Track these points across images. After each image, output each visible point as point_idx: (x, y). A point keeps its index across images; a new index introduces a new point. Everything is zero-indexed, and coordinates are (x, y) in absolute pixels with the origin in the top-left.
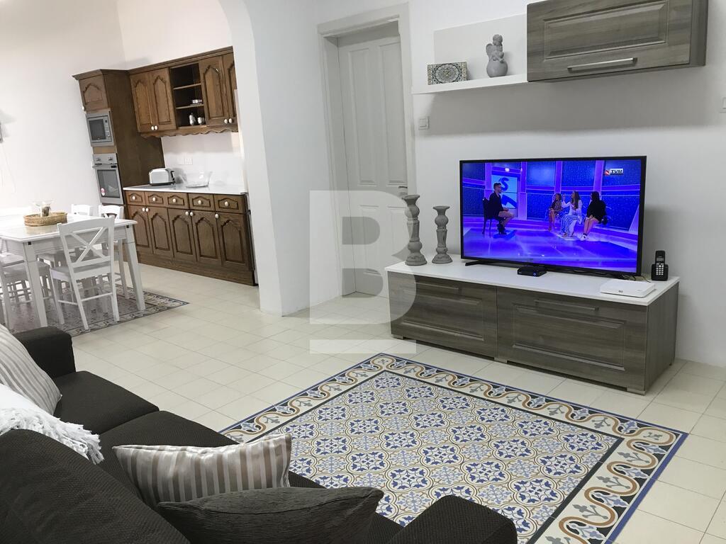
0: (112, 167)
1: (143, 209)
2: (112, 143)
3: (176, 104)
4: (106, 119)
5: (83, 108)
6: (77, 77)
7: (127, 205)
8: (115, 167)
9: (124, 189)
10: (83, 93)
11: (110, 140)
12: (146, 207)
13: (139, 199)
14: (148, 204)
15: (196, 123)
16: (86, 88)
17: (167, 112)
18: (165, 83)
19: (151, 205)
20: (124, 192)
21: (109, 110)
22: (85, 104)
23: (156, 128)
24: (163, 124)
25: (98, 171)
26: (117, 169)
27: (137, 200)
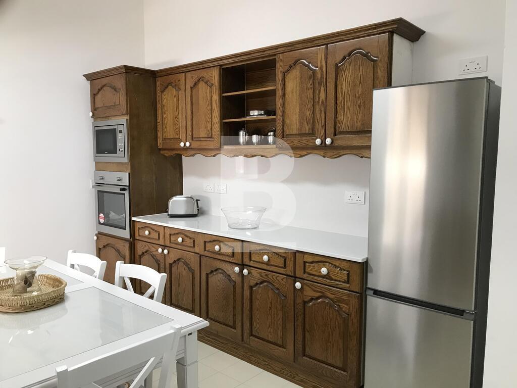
0: (121, 190)
1: (160, 250)
2: (126, 160)
3: (224, 115)
4: (120, 128)
5: (91, 114)
6: (88, 77)
7: (134, 239)
8: (124, 189)
9: (133, 219)
10: (94, 96)
11: (122, 155)
12: (164, 247)
13: (155, 235)
14: (167, 244)
15: (249, 142)
16: (99, 90)
17: (209, 125)
18: (211, 86)
19: (173, 246)
20: (132, 223)
21: (127, 117)
22: (94, 109)
23: (188, 144)
24: (199, 139)
25: (99, 191)
26: (127, 193)
27: (151, 236)
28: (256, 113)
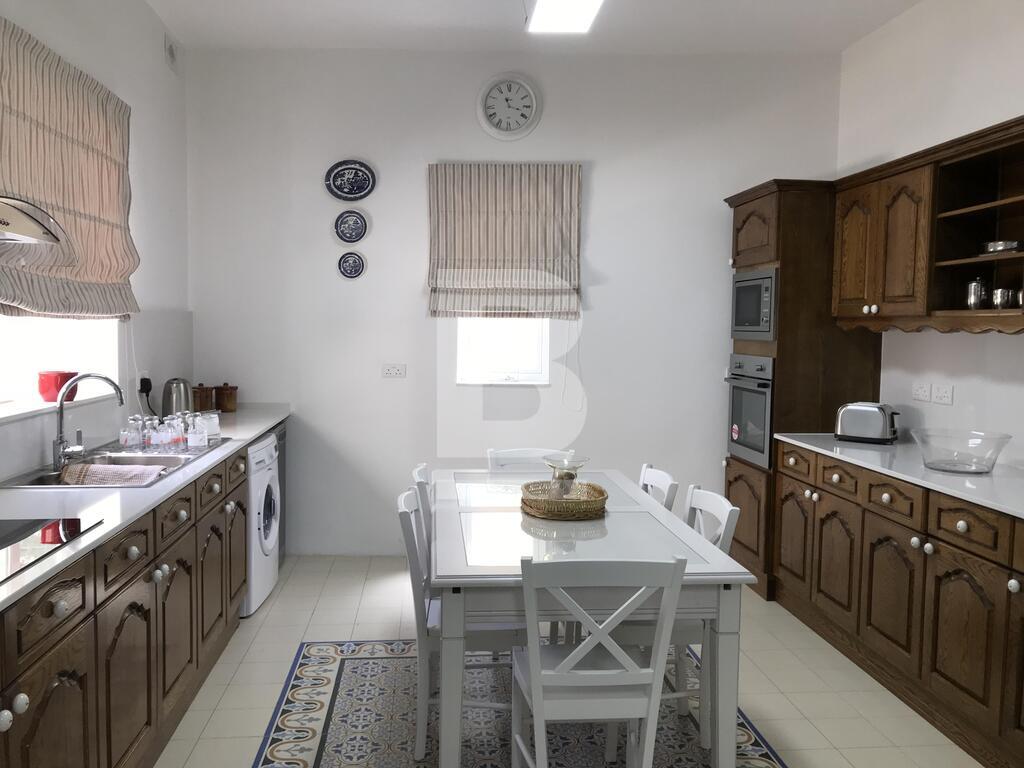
0: (760, 385)
1: (808, 493)
2: (770, 336)
3: (937, 251)
4: (767, 283)
5: (731, 261)
6: (726, 200)
7: (776, 471)
8: (764, 386)
9: (776, 436)
10: (737, 231)
11: (766, 331)
12: (814, 488)
13: (803, 467)
14: (820, 484)
15: (986, 303)
16: (744, 222)
17: (910, 274)
18: (917, 203)
19: (827, 488)
20: (774, 443)
21: (777, 265)
22: (737, 253)
23: (874, 308)
24: (894, 300)
25: (734, 387)
26: (768, 391)
27: (797, 468)
28: (1000, 246)
